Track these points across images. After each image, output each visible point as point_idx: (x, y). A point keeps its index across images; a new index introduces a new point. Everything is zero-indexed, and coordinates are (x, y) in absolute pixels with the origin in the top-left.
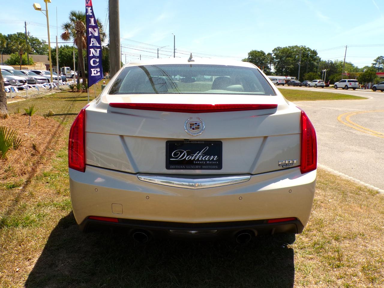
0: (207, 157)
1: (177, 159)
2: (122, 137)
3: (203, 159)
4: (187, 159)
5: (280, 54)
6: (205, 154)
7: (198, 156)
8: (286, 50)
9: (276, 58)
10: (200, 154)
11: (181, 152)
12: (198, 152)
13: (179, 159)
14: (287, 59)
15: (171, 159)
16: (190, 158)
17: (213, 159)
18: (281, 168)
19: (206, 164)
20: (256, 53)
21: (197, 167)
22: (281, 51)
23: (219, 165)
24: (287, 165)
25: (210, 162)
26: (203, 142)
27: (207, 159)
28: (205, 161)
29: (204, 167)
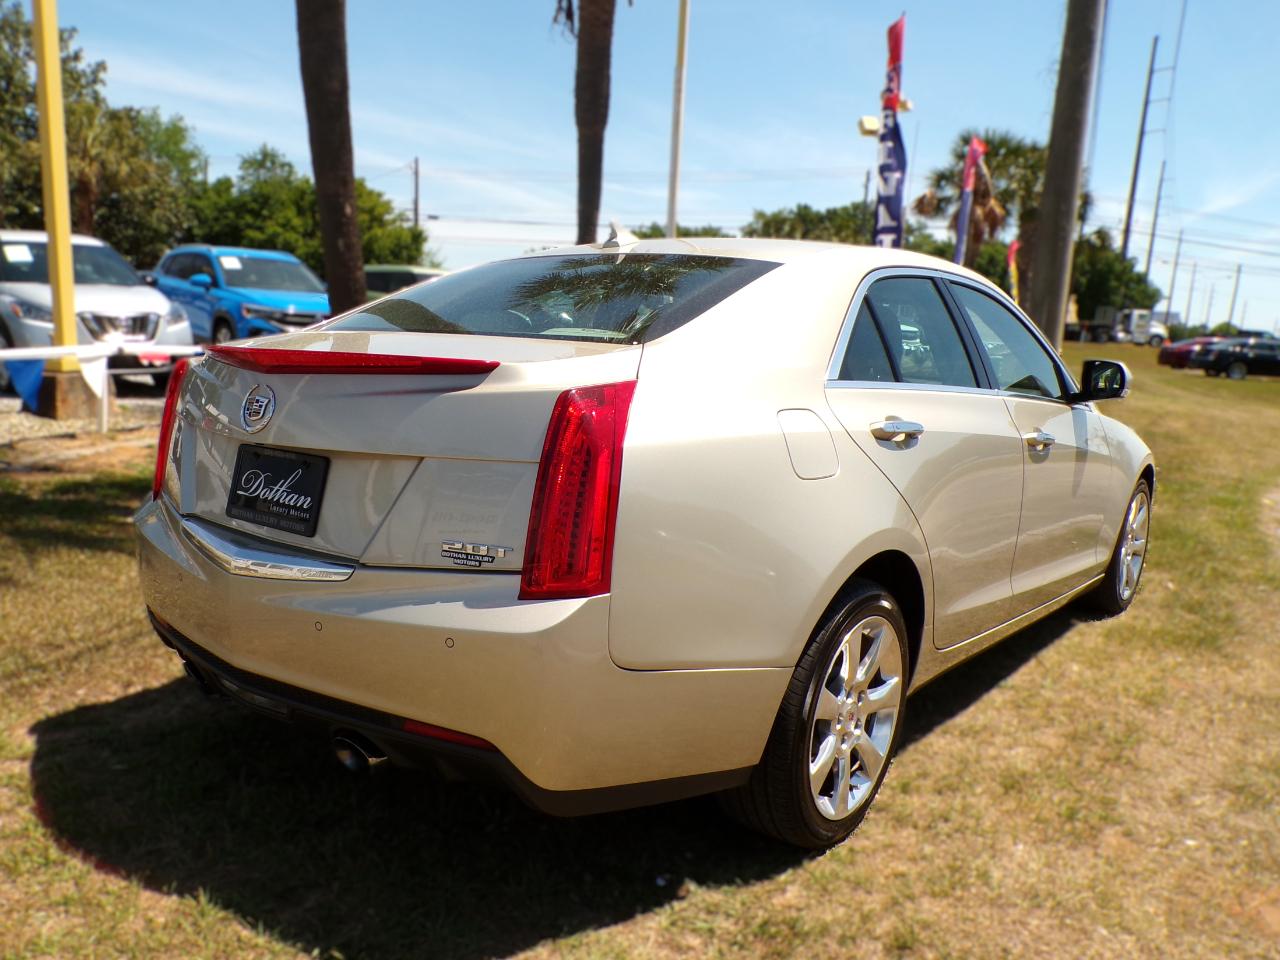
0: (293, 497)
1: (247, 492)
3: (286, 503)
4: (261, 497)
7: (279, 493)
10: (284, 487)
11: (257, 476)
12: (282, 480)
13: (251, 493)
15: (237, 492)
16: (266, 495)
17: (303, 504)
18: (449, 563)
19: (288, 517)
21: (272, 521)
23: (309, 523)
24: (467, 559)
25: (297, 514)
27: (292, 503)
28: (288, 507)
29: (283, 523)
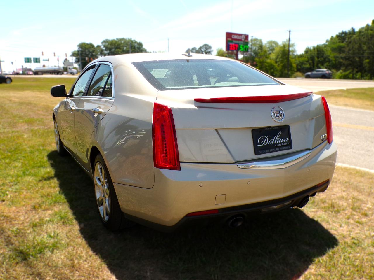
0: (281, 140)
1: (262, 145)
2: (216, 130)
3: (280, 142)
4: (269, 144)
5: (109, 46)
6: (280, 138)
7: (276, 140)
8: (114, 42)
9: (106, 50)
10: (277, 138)
11: (265, 138)
12: (275, 136)
13: (264, 144)
14: (117, 50)
15: (258, 146)
16: (271, 143)
17: (286, 140)
18: (322, 142)
19: (282, 146)
20: (85, 45)
21: (277, 149)
22: (110, 43)
23: (290, 145)
25: (284, 144)
26: (278, 128)
27: (282, 142)
28: (281, 143)
29: (281, 149)
